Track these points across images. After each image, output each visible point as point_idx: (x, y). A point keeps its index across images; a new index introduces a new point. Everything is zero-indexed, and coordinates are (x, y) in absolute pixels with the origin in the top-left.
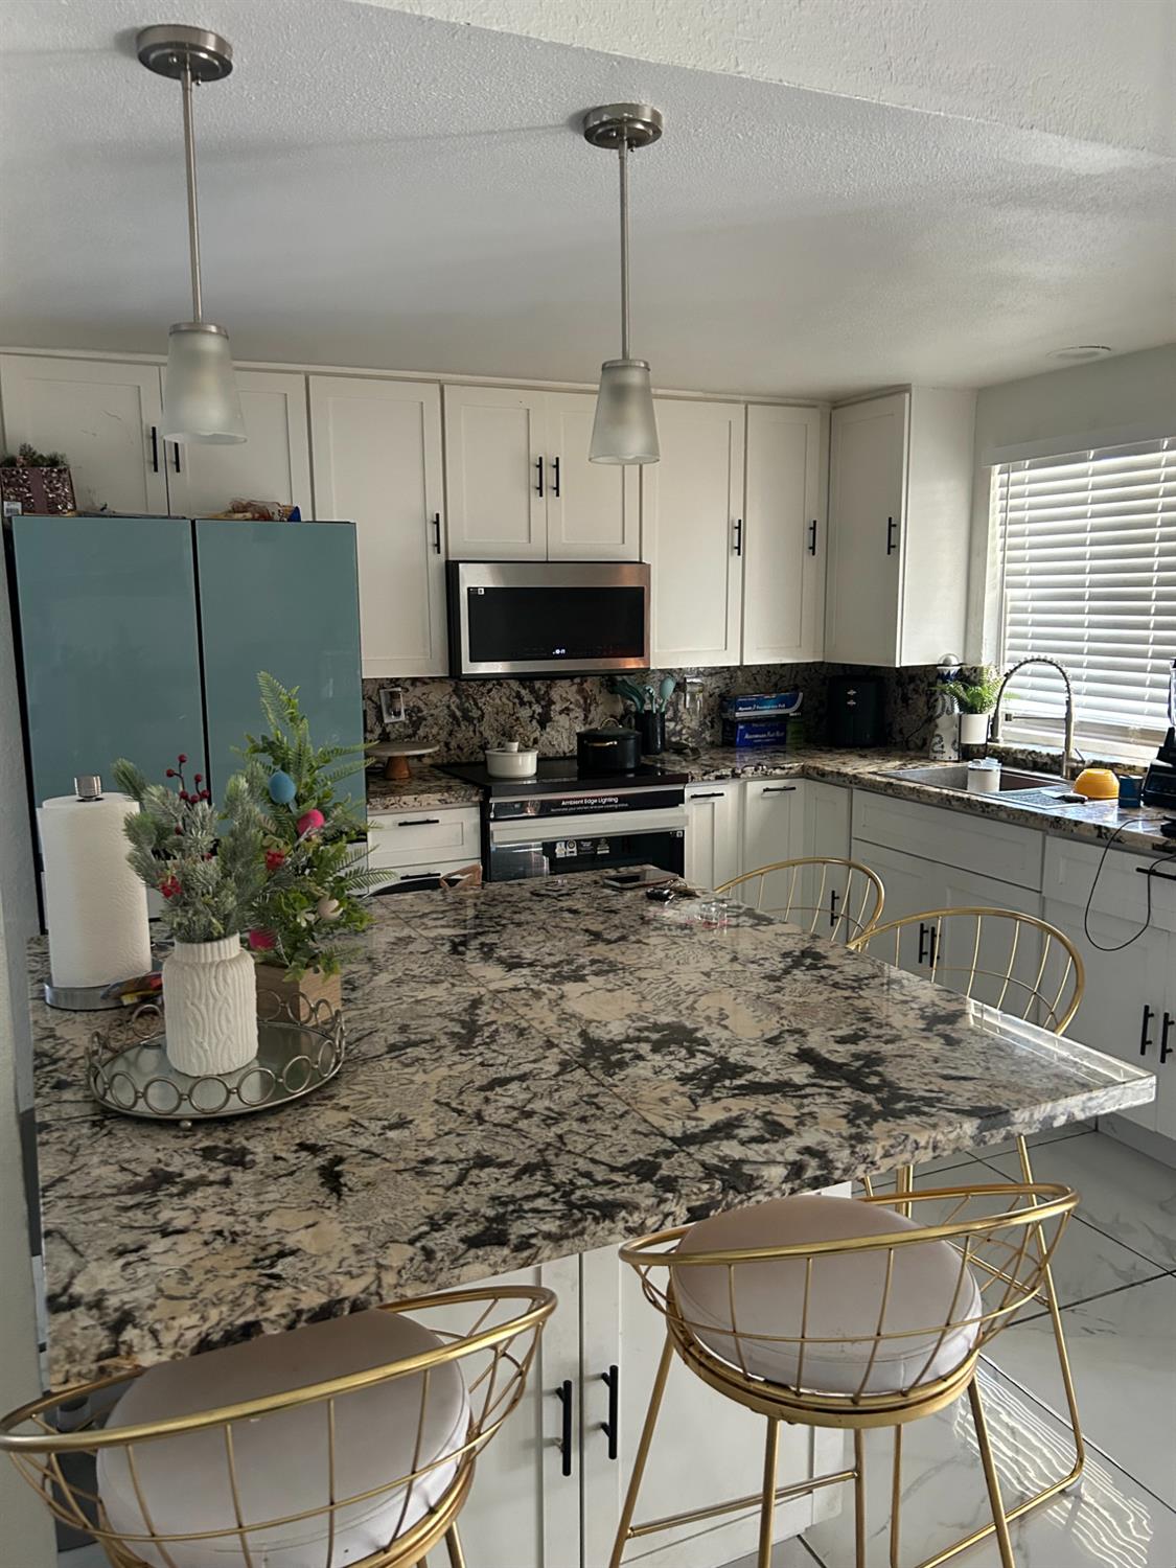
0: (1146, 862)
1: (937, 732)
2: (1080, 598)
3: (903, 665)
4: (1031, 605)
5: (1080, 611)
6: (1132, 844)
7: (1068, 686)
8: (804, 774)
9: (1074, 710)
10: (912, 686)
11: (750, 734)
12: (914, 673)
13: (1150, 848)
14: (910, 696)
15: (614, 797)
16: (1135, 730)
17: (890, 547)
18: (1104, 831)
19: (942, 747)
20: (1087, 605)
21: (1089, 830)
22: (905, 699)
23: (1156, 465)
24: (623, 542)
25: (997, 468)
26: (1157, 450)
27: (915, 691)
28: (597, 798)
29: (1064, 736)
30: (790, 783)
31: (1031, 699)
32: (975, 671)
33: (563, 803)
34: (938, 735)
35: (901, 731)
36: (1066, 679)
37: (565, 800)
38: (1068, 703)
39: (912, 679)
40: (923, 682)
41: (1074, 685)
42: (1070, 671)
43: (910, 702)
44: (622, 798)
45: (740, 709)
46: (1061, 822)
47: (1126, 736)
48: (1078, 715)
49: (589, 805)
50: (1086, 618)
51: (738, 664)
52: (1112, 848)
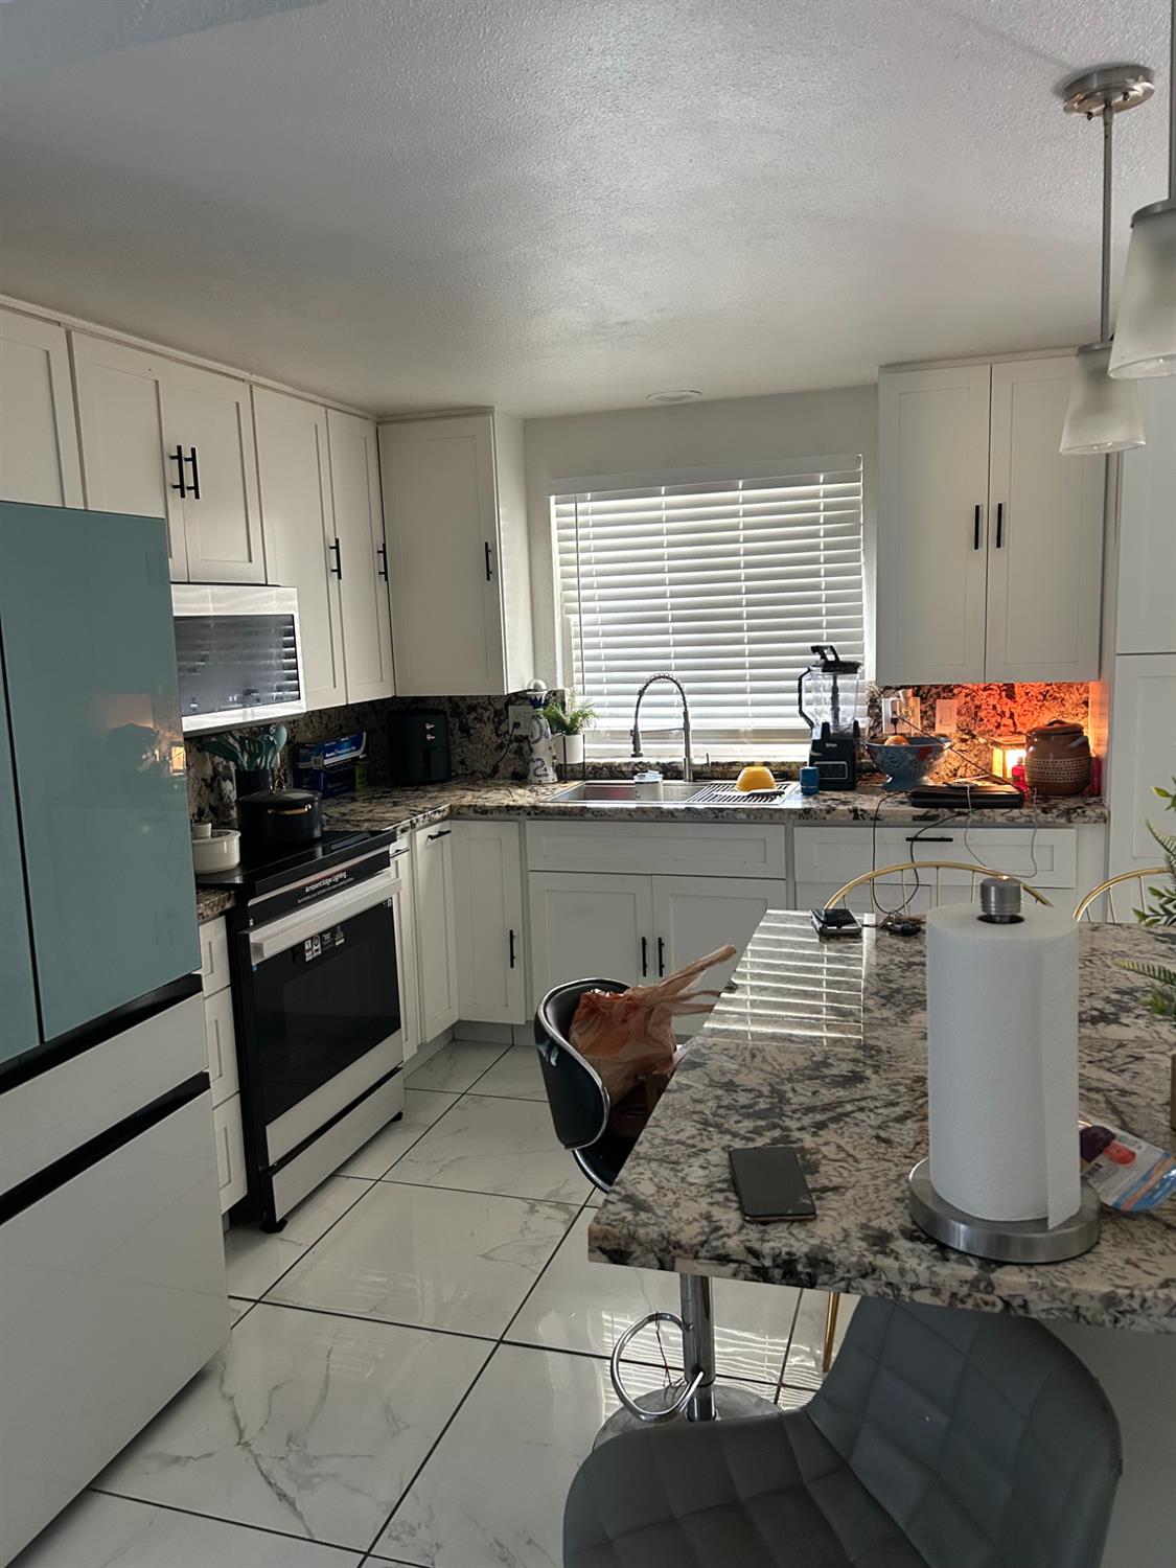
0: (912, 832)
1: (535, 757)
2: (663, 620)
3: (510, 692)
4: (600, 628)
5: (665, 632)
6: (892, 819)
7: (684, 699)
8: (455, 814)
9: (690, 720)
10: (473, 716)
11: (332, 783)
12: (475, 702)
13: (910, 819)
14: (471, 725)
15: (342, 871)
16: (746, 732)
17: (489, 572)
18: (860, 813)
19: (546, 770)
20: (670, 626)
21: (844, 816)
22: (465, 730)
23: (734, 502)
24: (250, 561)
25: (553, 499)
26: (736, 489)
27: (479, 720)
28: (328, 877)
29: (683, 746)
30: (442, 827)
31: (611, 716)
32: (554, 694)
33: (307, 890)
34: (537, 760)
35: (462, 762)
36: (682, 693)
37: (309, 885)
38: (686, 714)
39: (472, 708)
40: (486, 710)
41: (689, 698)
42: (686, 686)
43: (472, 731)
44: (349, 871)
45: (327, 755)
46: (812, 813)
47: (738, 738)
48: (694, 724)
49: (326, 886)
50: (671, 638)
51: (345, 704)
52: (879, 827)
